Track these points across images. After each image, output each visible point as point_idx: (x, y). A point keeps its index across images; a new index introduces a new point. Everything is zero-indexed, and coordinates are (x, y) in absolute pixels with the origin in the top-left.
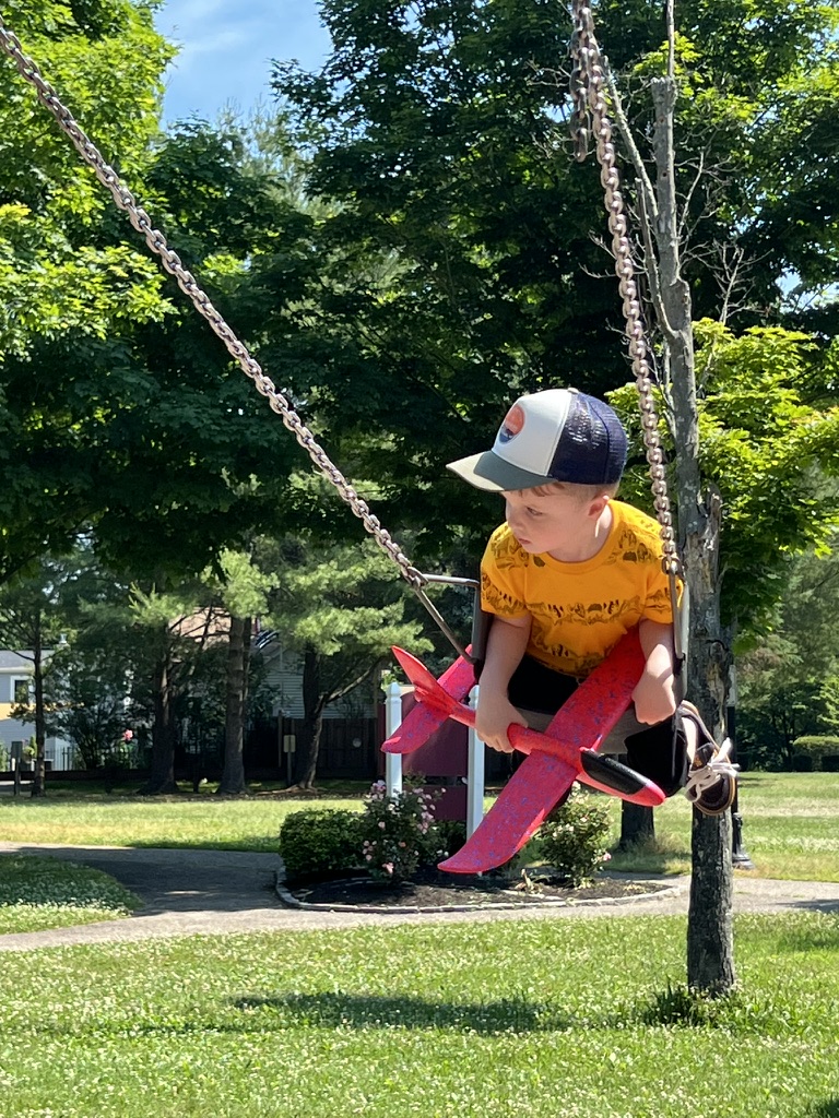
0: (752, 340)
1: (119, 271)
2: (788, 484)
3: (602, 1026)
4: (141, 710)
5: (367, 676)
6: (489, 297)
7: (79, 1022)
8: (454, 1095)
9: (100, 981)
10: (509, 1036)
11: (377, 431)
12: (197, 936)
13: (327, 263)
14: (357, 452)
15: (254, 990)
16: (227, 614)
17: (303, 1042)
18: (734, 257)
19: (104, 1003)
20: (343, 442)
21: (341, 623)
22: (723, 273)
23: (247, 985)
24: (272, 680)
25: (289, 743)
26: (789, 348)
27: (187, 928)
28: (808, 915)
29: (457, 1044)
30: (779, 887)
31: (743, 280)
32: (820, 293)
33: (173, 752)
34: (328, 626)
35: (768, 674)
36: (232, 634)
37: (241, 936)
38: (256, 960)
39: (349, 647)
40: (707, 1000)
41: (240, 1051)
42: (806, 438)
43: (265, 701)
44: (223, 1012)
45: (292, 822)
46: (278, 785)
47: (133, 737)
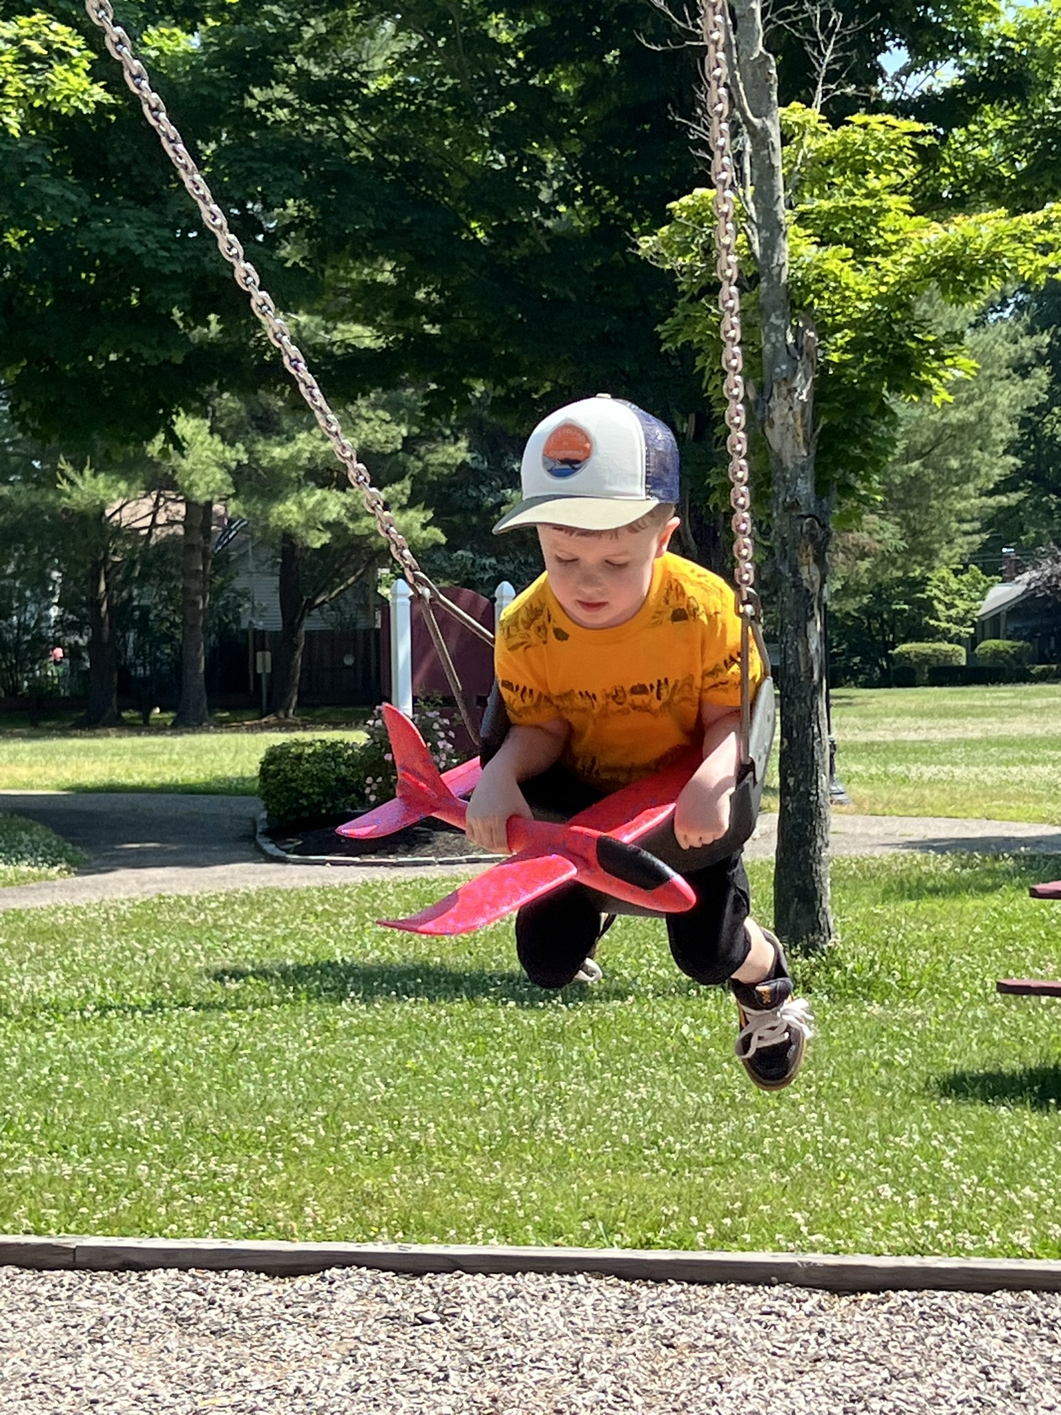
0: (855, 132)
1: (36, 47)
2: (899, 316)
3: (671, 993)
4: (73, 622)
5: (362, 575)
6: (514, 82)
7: (17, 1002)
8: (492, 1078)
9: (41, 953)
10: (556, 1008)
11: (373, 257)
12: (161, 897)
13: (301, 38)
14: (344, 286)
15: (235, 961)
16: (181, 498)
17: (301, 1019)
18: (830, 24)
19: (48, 978)
20: (328, 272)
21: (330, 507)
22: (816, 45)
23: (226, 954)
24: (239, 583)
25: (263, 662)
26: (902, 143)
27: (146, 888)
28: (919, 856)
29: (492, 1018)
30: (881, 825)
31: (840, 54)
32: (933, 75)
33: (116, 675)
34: (313, 509)
35: (865, 564)
36: (187, 523)
37: (216, 897)
38: (236, 925)
39: (336, 538)
40: (799, 959)
41: (224, 1033)
42: (923, 257)
43: (232, 608)
44: (199, 987)
45: (274, 757)
46: (251, 715)
47: (65, 656)
